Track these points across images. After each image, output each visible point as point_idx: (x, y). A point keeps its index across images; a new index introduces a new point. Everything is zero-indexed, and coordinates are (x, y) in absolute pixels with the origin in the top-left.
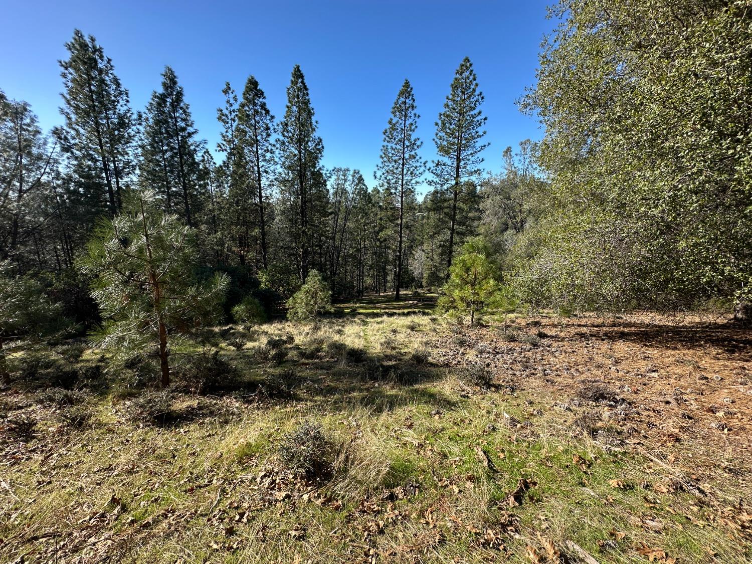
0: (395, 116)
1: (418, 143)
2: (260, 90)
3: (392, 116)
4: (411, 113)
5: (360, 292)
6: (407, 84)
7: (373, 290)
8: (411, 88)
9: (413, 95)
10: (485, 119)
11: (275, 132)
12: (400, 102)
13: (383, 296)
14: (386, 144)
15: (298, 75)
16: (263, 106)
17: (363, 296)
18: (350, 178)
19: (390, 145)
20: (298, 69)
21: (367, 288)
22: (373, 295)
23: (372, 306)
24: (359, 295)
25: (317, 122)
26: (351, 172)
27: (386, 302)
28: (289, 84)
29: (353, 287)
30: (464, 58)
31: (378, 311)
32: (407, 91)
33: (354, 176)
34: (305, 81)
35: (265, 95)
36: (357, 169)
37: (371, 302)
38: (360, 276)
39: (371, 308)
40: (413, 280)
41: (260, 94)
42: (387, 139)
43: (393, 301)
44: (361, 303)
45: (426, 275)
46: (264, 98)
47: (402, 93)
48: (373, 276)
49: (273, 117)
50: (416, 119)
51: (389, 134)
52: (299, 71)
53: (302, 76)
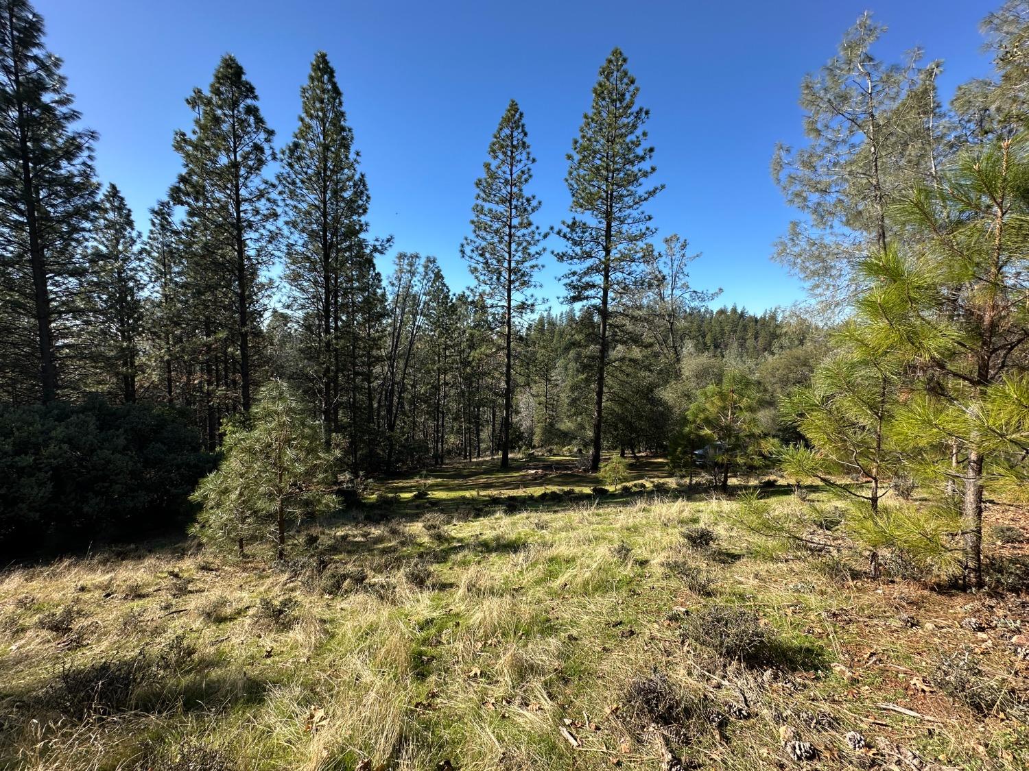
0: (496, 157)
1: (534, 203)
2: (247, 83)
3: (489, 159)
4: (521, 155)
5: (439, 458)
6: (514, 107)
7: (460, 455)
8: (521, 114)
9: (523, 126)
10: (651, 150)
11: (274, 158)
12: (503, 134)
13: (478, 464)
14: (480, 202)
15: (323, 68)
16: (252, 111)
17: (443, 463)
18: (421, 269)
19: (487, 206)
20: (323, 59)
21: (449, 452)
22: (459, 463)
23: (460, 482)
24: (437, 463)
25: (358, 154)
26: (423, 261)
27: (485, 472)
28: (306, 83)
29: (427, 450)
30: (613, 49)
31: (474, 493)
32: (514, 118)
33: (426, 267)
34: (335, 80)
35: (257, 93)
36: (431, 255)
37: (458, 475)
38: (438, 432)
39: (460, 488)
40: (520, 437)
41: (250, 91)
42: (482, 195)
43: (498, 471)
44: (437, 477)
45: (538, 431)
46: (255, 98)
47: (507, 120)
48: (459, 432)
49: (271, 133)
50: (530, 165)
51: (486, 187)
52: (326, 62)
53: (331, 73)
